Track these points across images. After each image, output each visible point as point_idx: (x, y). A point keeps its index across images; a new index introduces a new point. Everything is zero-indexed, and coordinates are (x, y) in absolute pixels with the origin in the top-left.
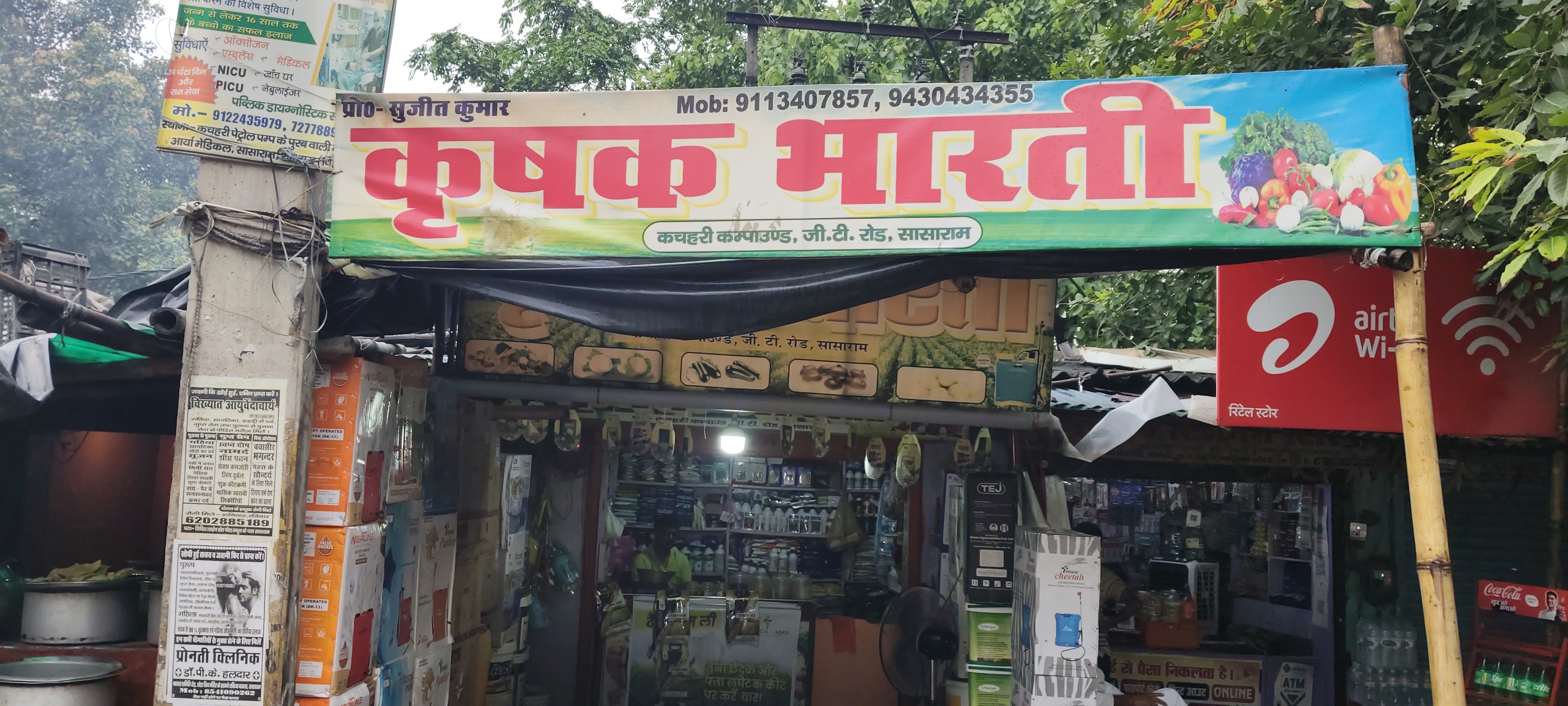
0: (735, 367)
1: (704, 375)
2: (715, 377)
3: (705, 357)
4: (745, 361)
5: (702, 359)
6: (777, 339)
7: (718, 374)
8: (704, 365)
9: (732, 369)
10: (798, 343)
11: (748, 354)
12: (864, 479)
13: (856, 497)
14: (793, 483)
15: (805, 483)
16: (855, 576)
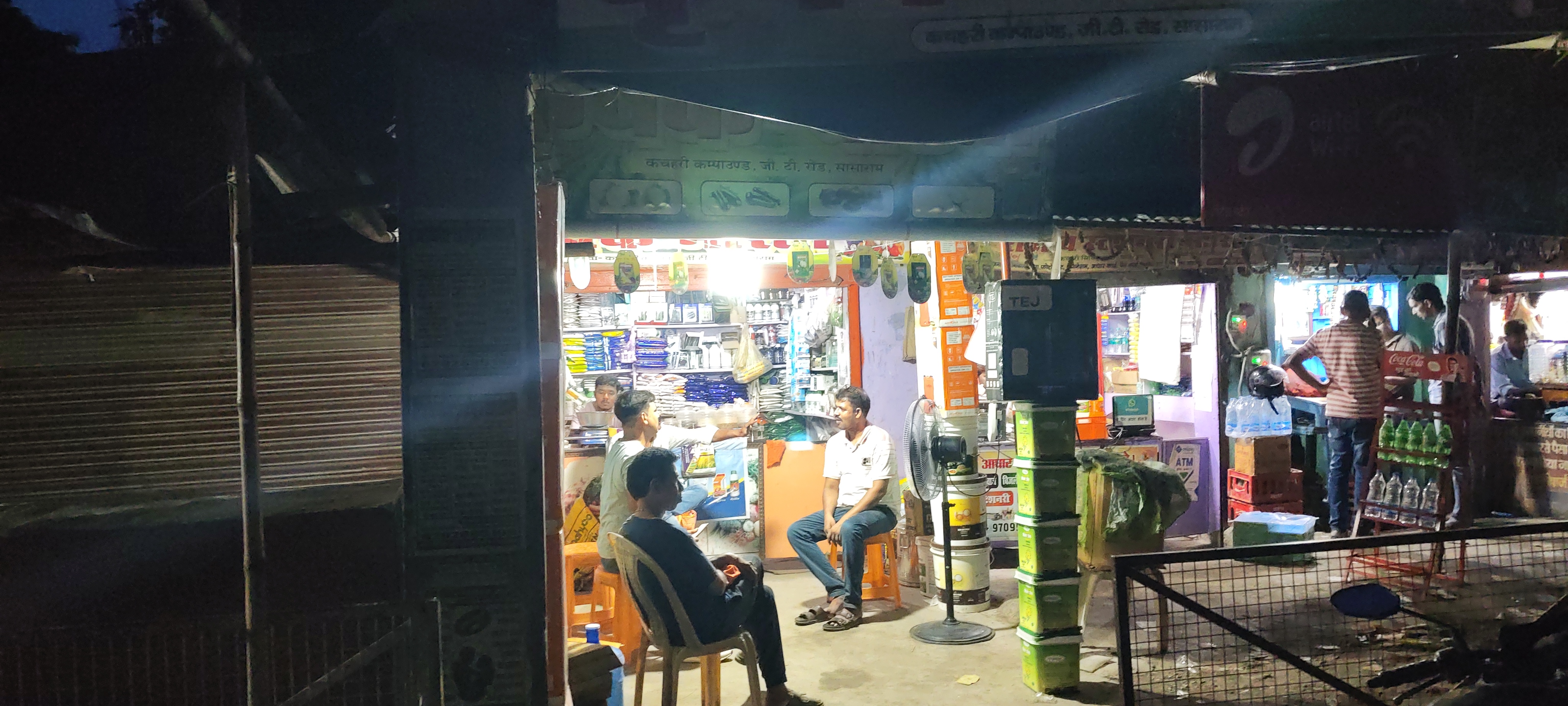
0: (755, 194)
1: (726, 204)
2: (736, 205)
3: (724, 184)
4: (765, 187)
5: (721, 186)
6: (795, 163)
7: (738, 202)
8: (724, 193)
9: (752, 196)
10: (817, 166)
11: (768, 180)
12: (764, 312)
13: (757, 330)
14: (695, 320)
15: (707, 319)
16: (760, 405)
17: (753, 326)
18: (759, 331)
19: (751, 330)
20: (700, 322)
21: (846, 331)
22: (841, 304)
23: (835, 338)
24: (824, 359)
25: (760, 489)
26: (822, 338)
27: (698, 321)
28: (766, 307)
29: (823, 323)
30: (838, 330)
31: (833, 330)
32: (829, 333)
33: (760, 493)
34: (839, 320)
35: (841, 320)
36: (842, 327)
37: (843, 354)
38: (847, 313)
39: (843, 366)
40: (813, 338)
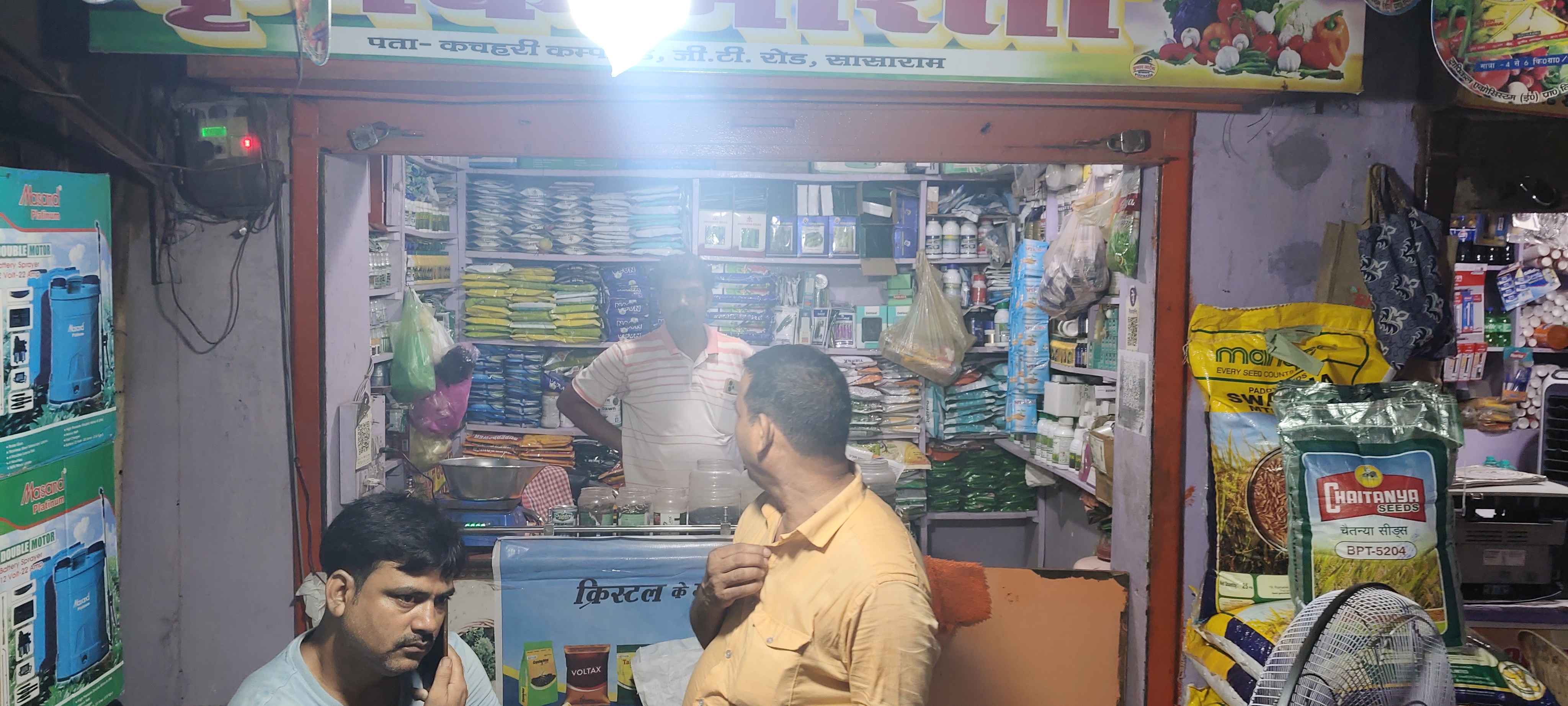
17: (939, 265)
20: (831, 254)
21: (1147, 286)
22: (1137, 213)
23: (1114, 301)
24: (1081, 348)
26: (1082, 298)
27: (827, 250)
28: (969, 228)
29: (1087, 263)
30: (1122, 282)
31: (1110, 280)
32: (1101, 287)
34: (1127, 256)
35: (1134, 256)
36: (1134, 274)
37: (1132, 347)
38: (1153, 238)
39: (1131, 378)
40: (1064, 299)
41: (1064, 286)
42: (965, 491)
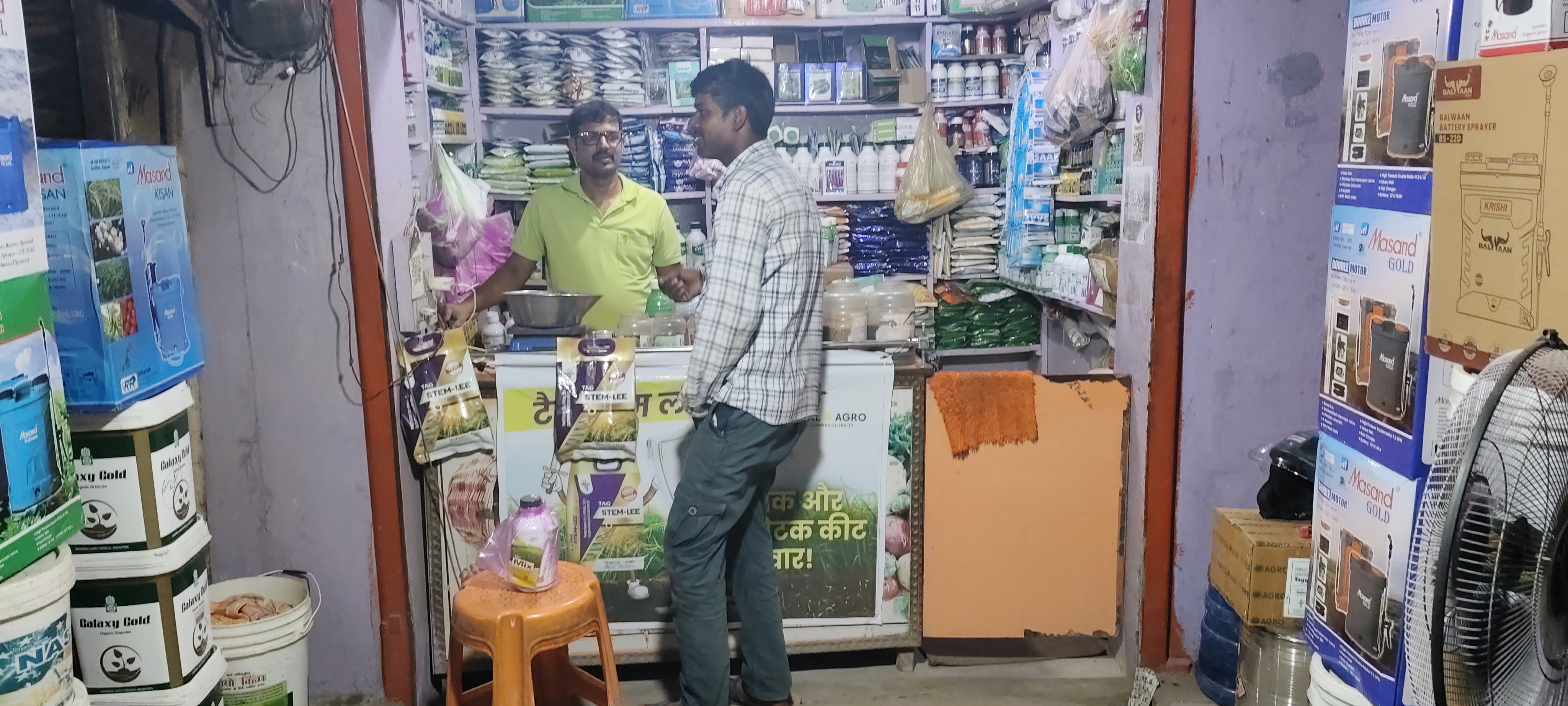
12: (966, 80)
13: (952, 116)
14: (828, 95)
15: (852, 95)
16: (951, 267)
17: (945, 109)
18: (957, 120)
19: (940, 118)
20: (839, 101)
21: (1152, 102)
22: (1144, 29)
23: (1119, 125)
24: (1087, 176)
25: (914, 483)
26: (1087, 126)
27: (834, 98)
28: (972, 71)
29: (1092, 89)
30: (1126, 101)
31: (1114, 106)
32: (1106, 113)
33: (913, 491)
34: (1134, 73)
35: (1141, 71)
36: (1141, 90)
37: (1138, 163)
38: (1158, 53)
39: (1136, 192)
40: (1068, 128)
41: (1069, 115)
42: (970, 329)
